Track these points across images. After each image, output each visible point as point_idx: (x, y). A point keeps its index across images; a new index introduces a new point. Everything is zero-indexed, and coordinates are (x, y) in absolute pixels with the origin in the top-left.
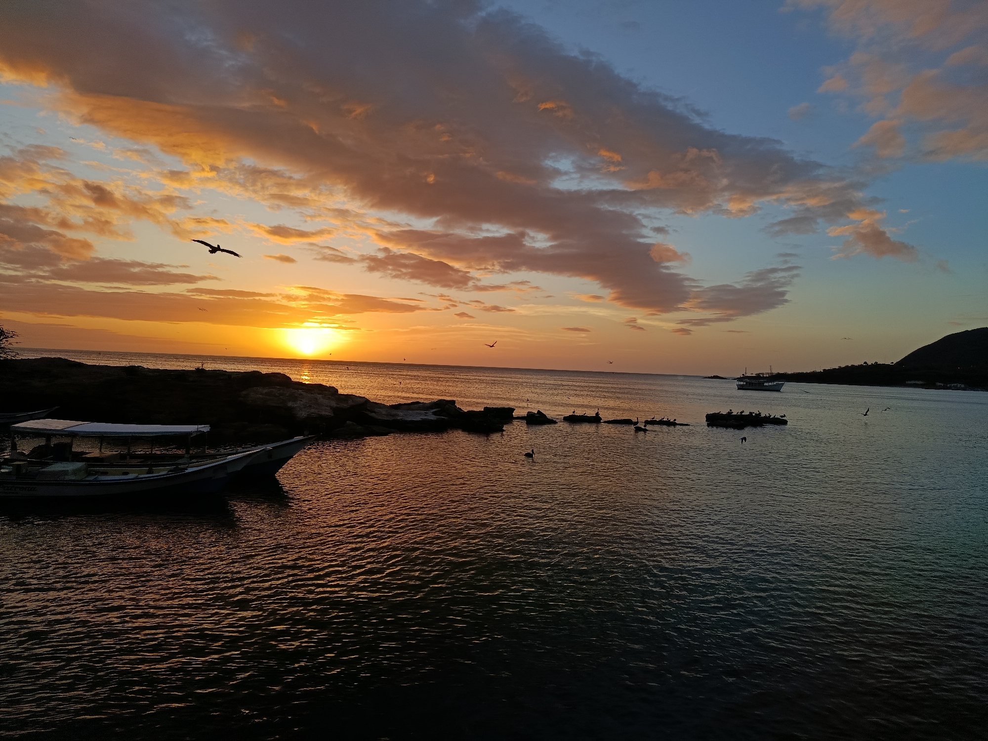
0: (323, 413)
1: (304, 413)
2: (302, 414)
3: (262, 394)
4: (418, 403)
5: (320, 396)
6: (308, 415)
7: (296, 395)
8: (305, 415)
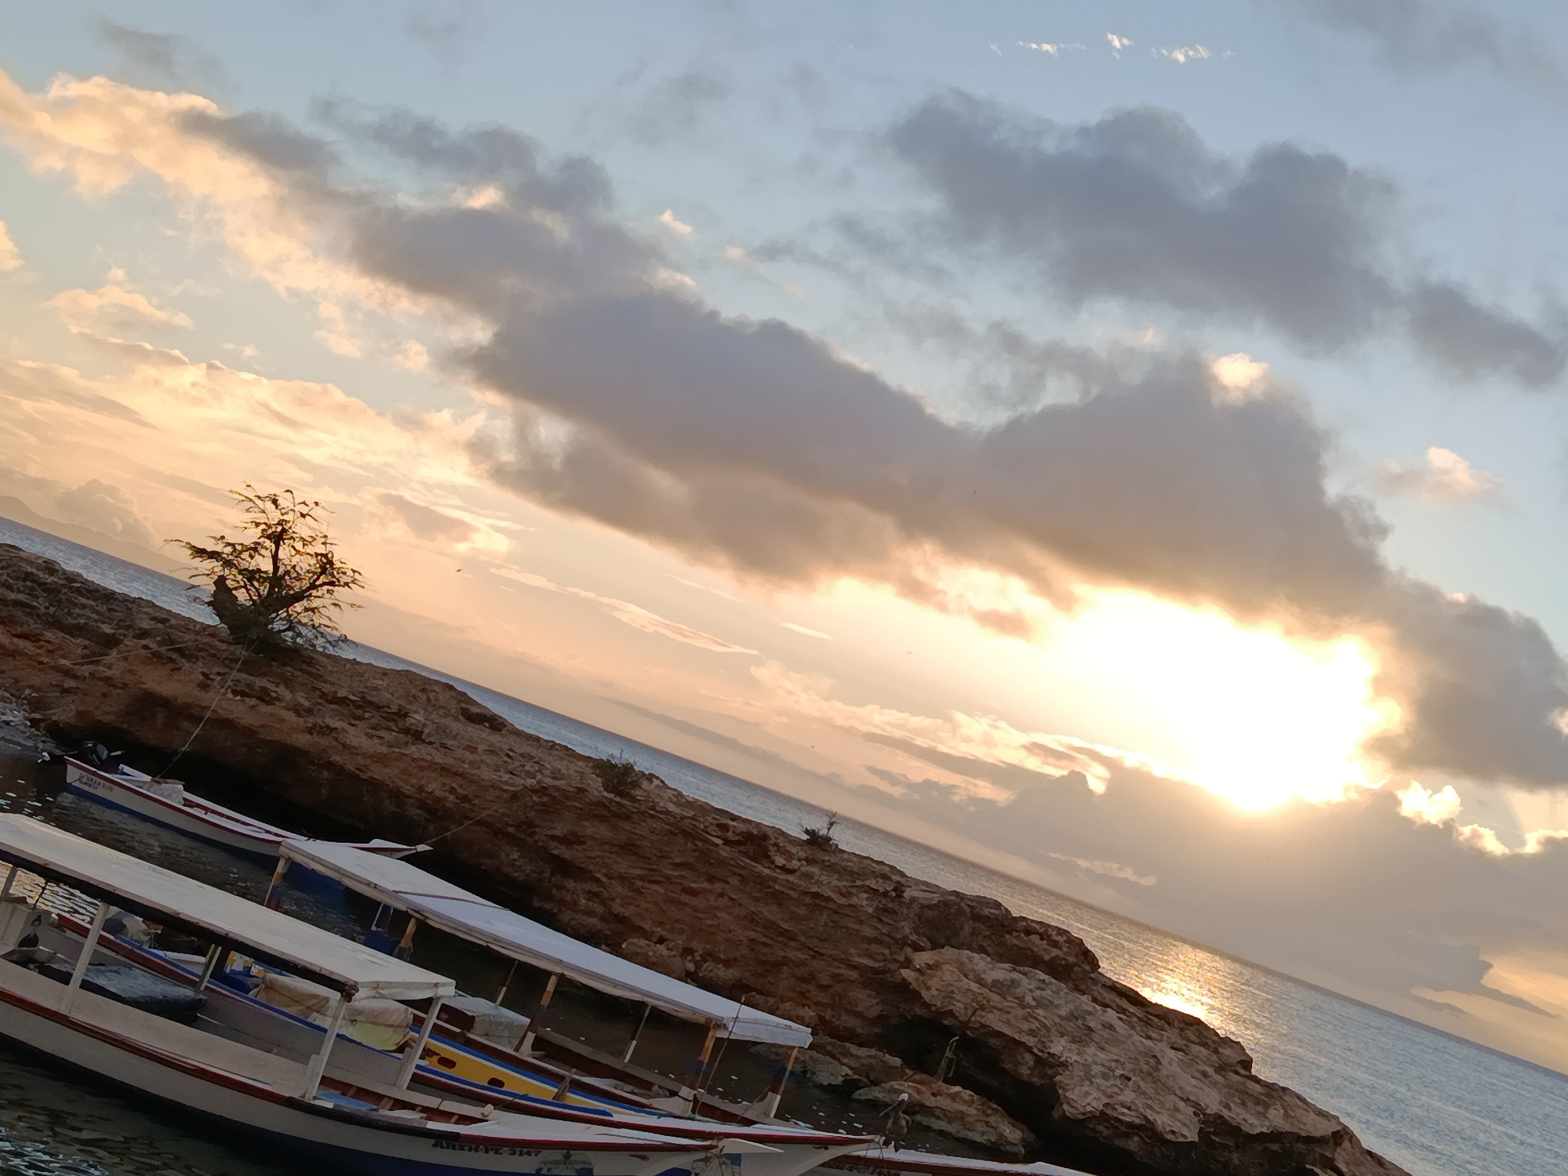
0: (1162, 1121)
1: (1095, 1094)
2: (1087, 1094)
3: (980, 981)
5: (1172, 1053)
6: (1106, 1105)
7: (1092, 1024)
8: (1094, 1104)
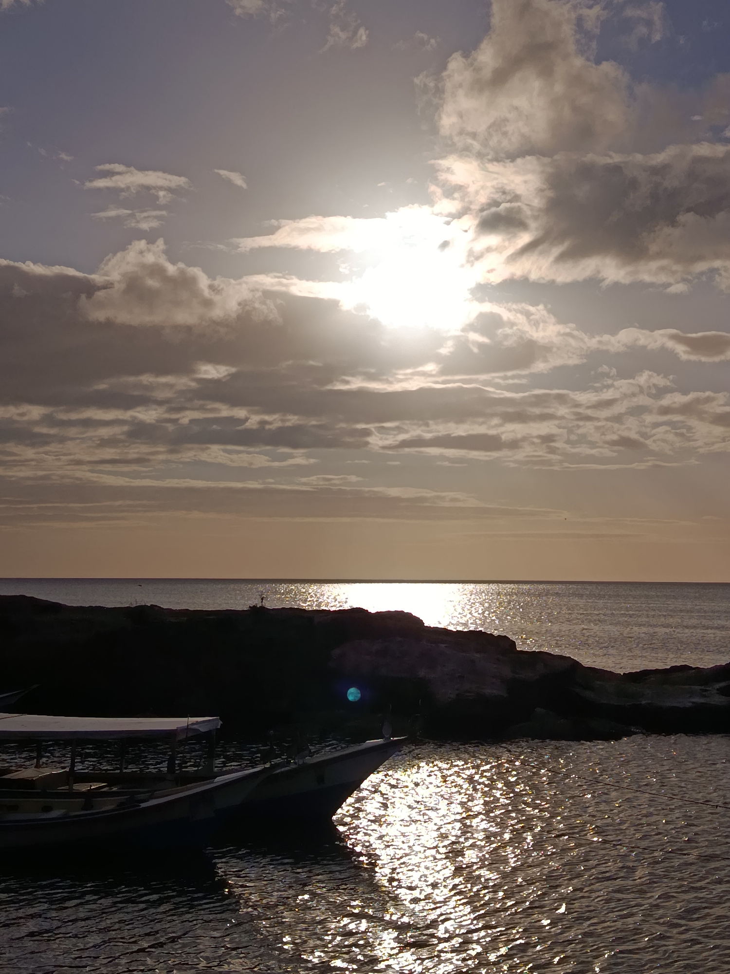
0: (488, 691)
1: (449, 691)
2: (446, 693)
3: (369, 654)
4: (685, 668)
5: (478, 655)
6: (457, 695)
7: (434, 655)
8: (451, 696)
